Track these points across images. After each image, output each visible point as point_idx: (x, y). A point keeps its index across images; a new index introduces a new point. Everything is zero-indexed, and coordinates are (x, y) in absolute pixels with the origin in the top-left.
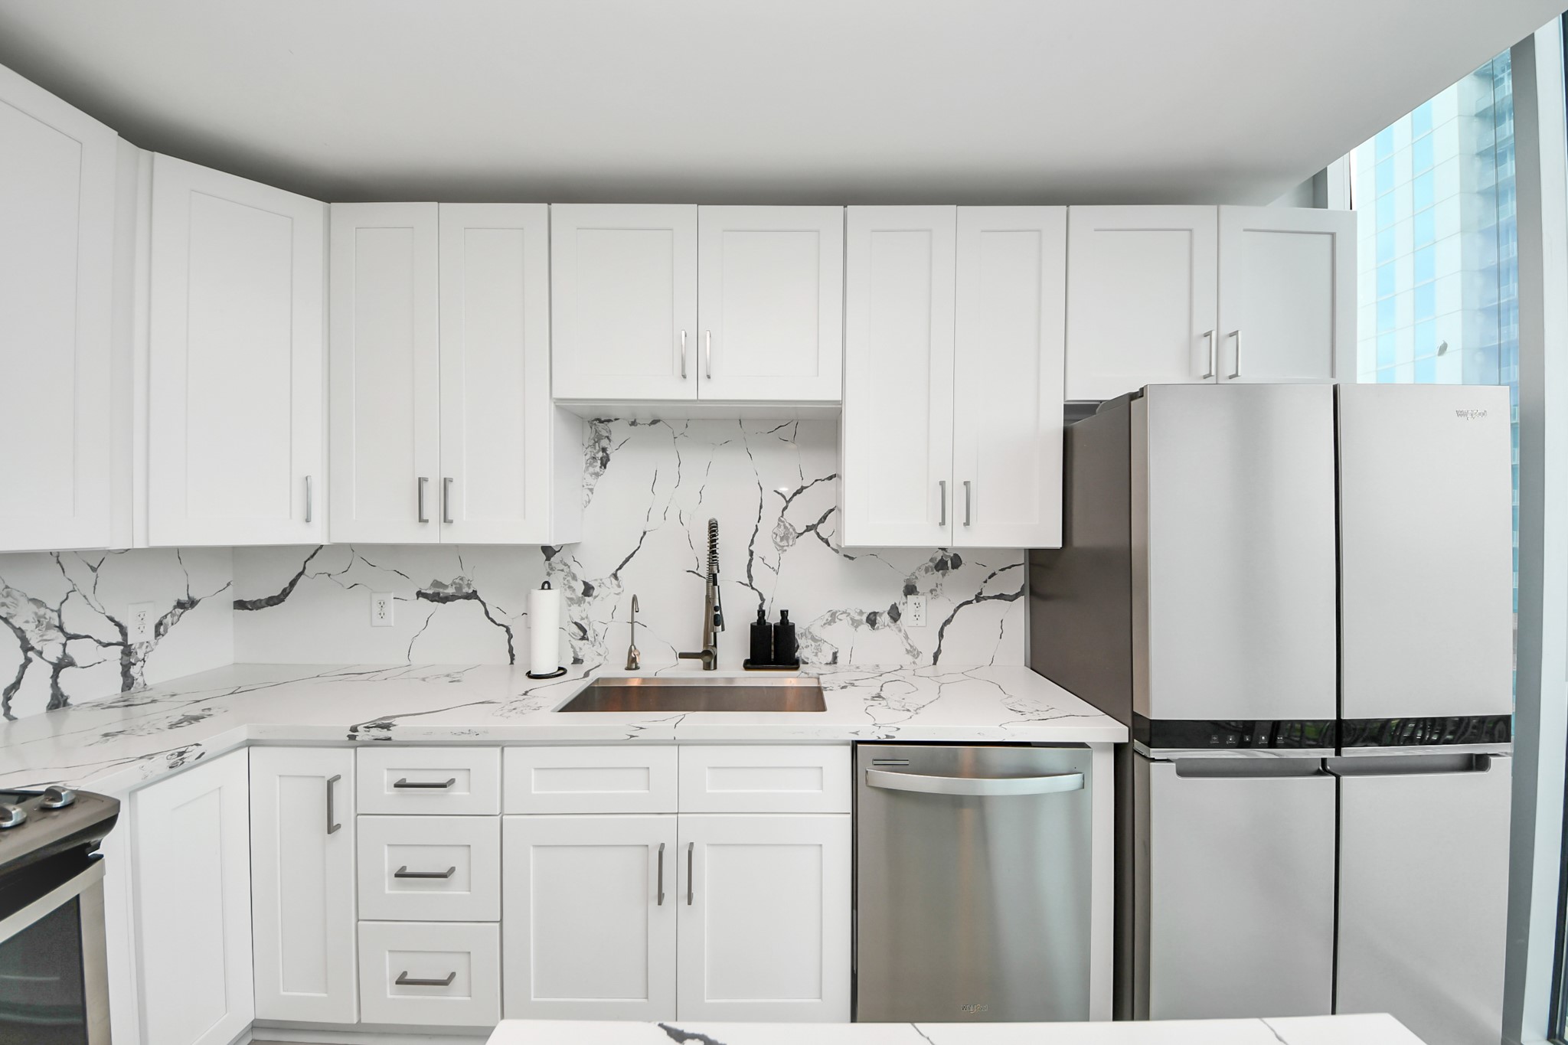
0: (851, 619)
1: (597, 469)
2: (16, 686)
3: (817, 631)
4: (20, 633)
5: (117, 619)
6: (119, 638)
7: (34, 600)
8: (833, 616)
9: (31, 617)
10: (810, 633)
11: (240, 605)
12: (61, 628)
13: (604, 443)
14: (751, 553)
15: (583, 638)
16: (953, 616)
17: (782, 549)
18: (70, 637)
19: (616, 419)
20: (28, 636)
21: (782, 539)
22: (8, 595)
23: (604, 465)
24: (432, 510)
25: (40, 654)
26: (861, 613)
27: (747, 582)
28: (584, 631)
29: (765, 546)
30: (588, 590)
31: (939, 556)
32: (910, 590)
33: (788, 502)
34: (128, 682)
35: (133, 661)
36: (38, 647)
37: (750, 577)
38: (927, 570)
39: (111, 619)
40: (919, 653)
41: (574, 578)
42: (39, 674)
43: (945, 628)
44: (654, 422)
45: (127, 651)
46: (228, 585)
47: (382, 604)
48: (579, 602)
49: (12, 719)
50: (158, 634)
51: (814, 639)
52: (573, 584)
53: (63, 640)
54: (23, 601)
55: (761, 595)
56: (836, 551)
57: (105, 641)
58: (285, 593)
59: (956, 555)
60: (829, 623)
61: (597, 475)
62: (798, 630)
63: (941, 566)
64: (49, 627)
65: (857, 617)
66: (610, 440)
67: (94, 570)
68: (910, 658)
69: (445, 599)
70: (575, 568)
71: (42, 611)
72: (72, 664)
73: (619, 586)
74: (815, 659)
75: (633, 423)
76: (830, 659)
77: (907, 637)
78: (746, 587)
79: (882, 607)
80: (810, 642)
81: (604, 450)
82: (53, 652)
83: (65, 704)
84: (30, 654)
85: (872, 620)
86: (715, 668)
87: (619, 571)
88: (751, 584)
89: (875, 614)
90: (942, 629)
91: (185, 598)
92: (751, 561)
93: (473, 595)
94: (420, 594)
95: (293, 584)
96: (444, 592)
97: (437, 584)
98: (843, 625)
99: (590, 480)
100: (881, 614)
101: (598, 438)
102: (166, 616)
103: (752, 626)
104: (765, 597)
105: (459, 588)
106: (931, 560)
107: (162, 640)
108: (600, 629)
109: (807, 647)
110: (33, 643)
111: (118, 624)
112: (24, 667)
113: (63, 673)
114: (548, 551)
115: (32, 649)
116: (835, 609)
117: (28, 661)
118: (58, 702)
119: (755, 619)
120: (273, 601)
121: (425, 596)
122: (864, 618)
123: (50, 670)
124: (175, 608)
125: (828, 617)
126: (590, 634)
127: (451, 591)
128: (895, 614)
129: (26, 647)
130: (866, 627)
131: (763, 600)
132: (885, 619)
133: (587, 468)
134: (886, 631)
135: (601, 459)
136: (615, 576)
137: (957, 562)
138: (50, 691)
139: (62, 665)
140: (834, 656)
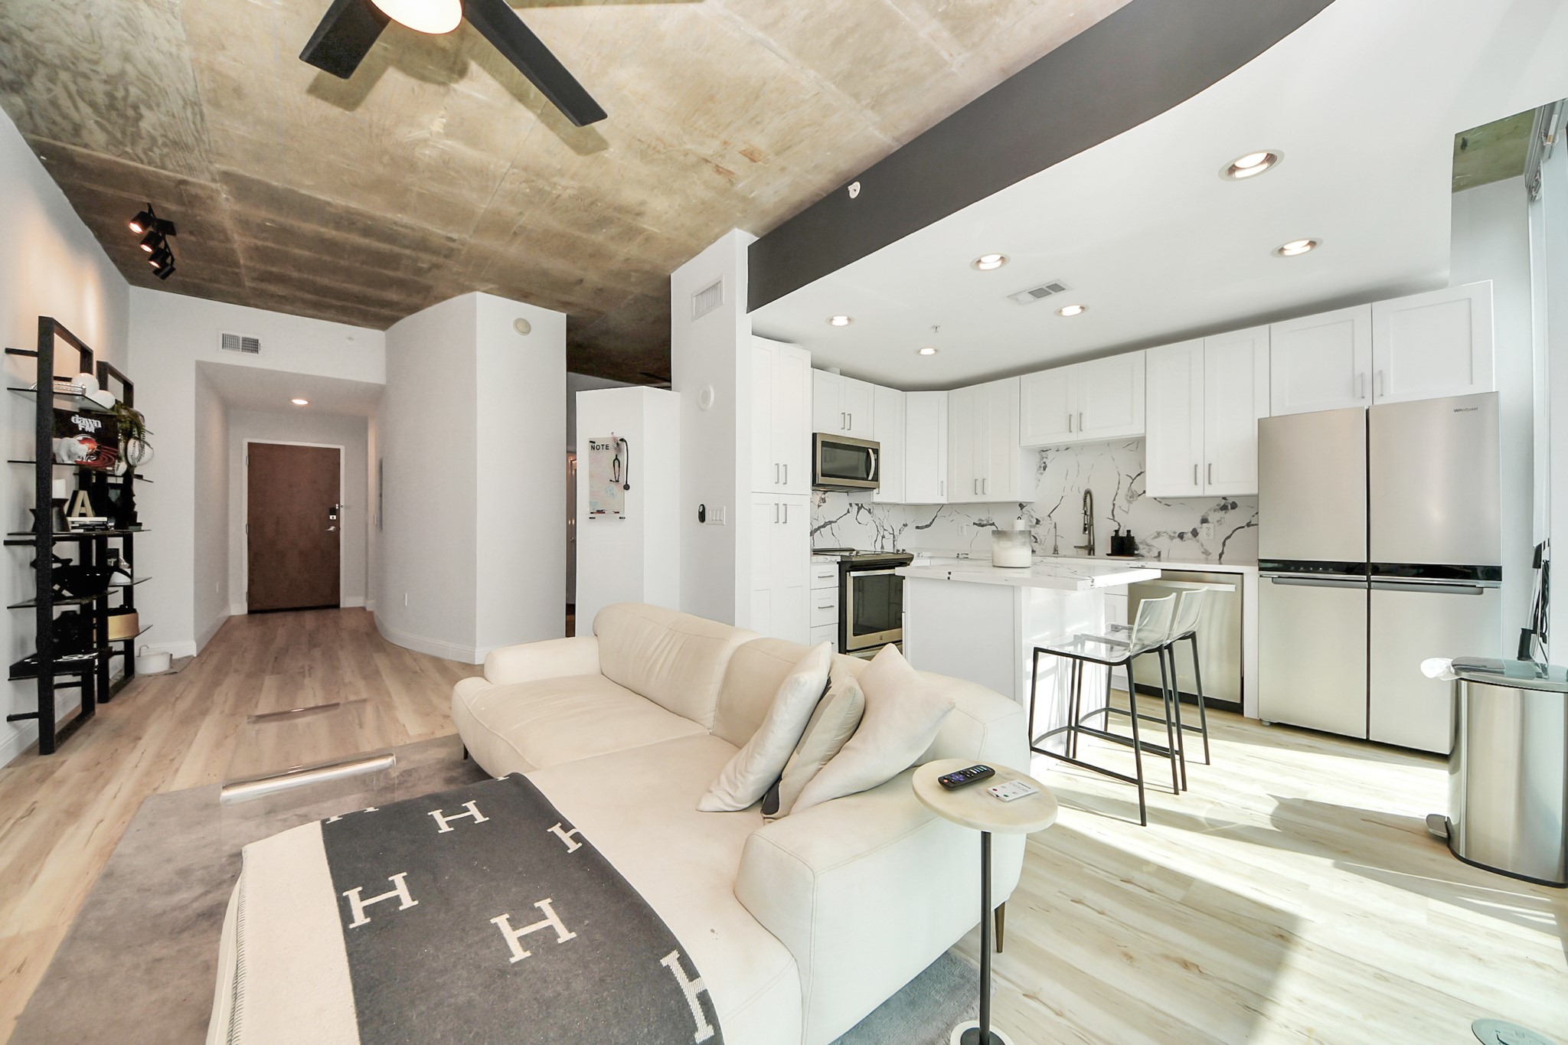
0: (1170, 536)
1: (1042, 471)
3: (1149, 541)
6: (892, 532)
8: (1159, 534)
10: (1144, 541)
11: (917, 528)
13: (1045, 460)
14: (1114, 505)
15: (1036, 542)
16: (1231, 535)
17: (1130, 502)
18: (885, 530)
19: (1050, 450)
20: (878, 527)
21: (1130, 497)
23: (1044, 469)
24: (979, 491)
26: (1175, 533)
27: (1112, 517)
28: (1036, 539)
29: (1121, 501)
30: (1038, 522)
31: (1223, 502)
32: (1204, 521)
33: (1133, 480)
37: (1113, 515)
38: (1215, 510)
40: (1210, 554)
41: (1032, 517)
42: (880, 538)
43: (1227, 541)
44: (1067, 449)
45: (894, 537)
46: (914, 520)
47: (962, 528)
48: (1034, 527)
51: (1147, 545)
52: (1032, 519)
56: (1160, 502)
58: (931, 523)
59: (1233, 502)
60: (1156, 537)
61: (1042, 474)
62: (1137, 540)
63: (1224, 508)
65: (1172, 535)
66: (1047, 459)
68: (1204, 556)
69: (983, 526)
70: (1032, 513)
71: (880, 522)
73: (1051, 520)
74: (1148, 554)
75: (1058, 451)
76: (1156, 554)
77: (1202, 545)
78: (1112, 520)
79: (1188, 529)
80: (1146, 546)
81: (1045, 463)
84: (878, 533)
85: (1181, 536)
86: (1094, 555)
87: (1051, 514)
88: (1114, 519)
89: (1183, 533)
90: (1225, 542)
91: (905, 523)
92: (1112, 508)
93: (993, 524)
94: (974, 524)
95: (933, 520)
96: (983, 523)
97: (980, 520)
98: (1164, 539)
99: (1039, 476)
100: (1186, 533)
101: (1043, 458)
102: (901, 528)
103: (1112, 537)
104: (1119, 524)
105: (988, 522)
106: (1218, 505)
107: (900, 535)
108: (1043, 538)
109: (1143, 547)
111: (892, 528)
114: (1021, 506)
116: (1159, 530)
119: (1114, 534)
120: (927, 526)
121: (976, 524)
122: (1177, 535)
124: (903, 526)
125: (1156, 534)
126: (1038, 540)
127: (985, 522)
128: (1195, 533)
130: (1178, 540)
131: (1119, 526)
132: (1190, 535)
133: (1038, 471)
134: (1190, 542)
135: (1044, 467)
136: (1049, 516)
137: (1234, 506)
139: (883, 537)
140: (1159, 553)
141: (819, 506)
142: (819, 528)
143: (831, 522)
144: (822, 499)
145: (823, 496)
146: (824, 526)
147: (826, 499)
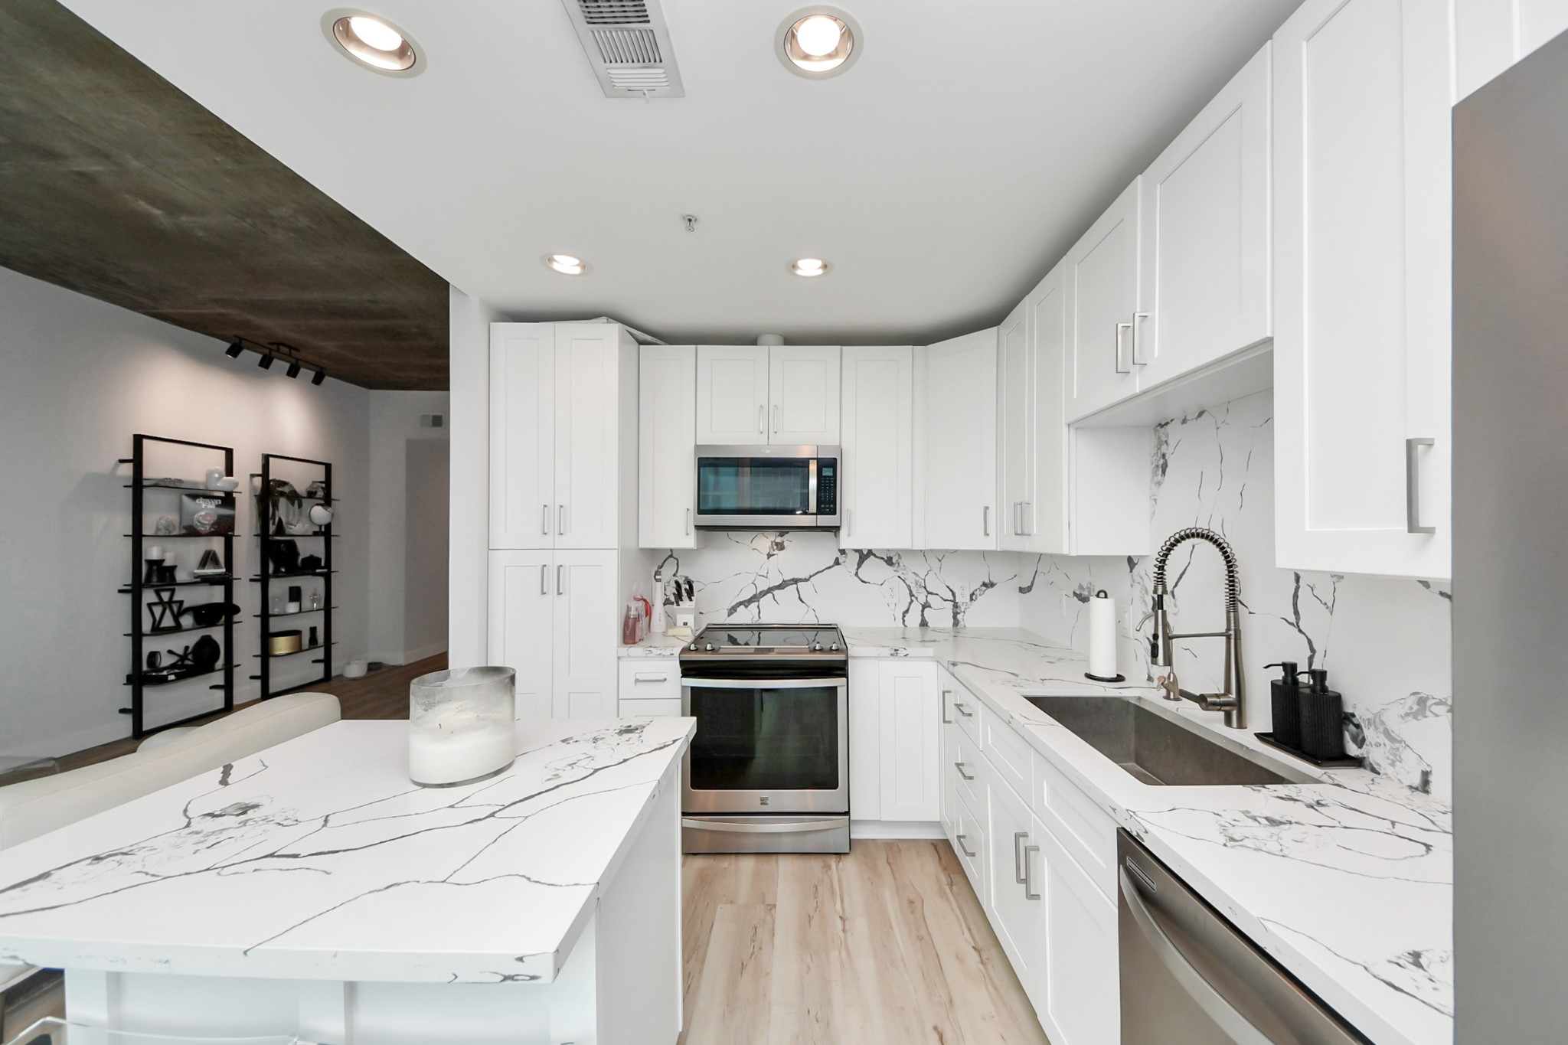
1: (1159, 477)
2: (907, 611)
3: (1393, 721)
4: (909, 587)
5: (951, 588)
6: (952, 598)
7: (914, 573)
8: (1421, 704)
9: (913, 581)
10: (1383, 723)
11: (1020, 590)
12: (925, 588)
13: (1164, 448)
14: (1299, 576)
18: (929, 593)
19: (1172, 420)
20: (912, 589)
22: (905, 569)
23: (1164, 472)
25: (917, 598)
27: (1293, 619)
34: (956, 623)
35: (959, 611)
36: (916, 595)
37: (1296, 613)
39: (948, 587)
42: (916, 608)
44: (1201, 414)
45: (956, 605)
46: (1015, 576)
47: (1061, 599)
49: (905, 626)
50: (971, 599)
51: (1387, 733)
52: (1146, 597)
53: (926, 594)
54: (910, 573)
55: (1310, 642)
57: (945, 598)
58: (1032, 584)
60: (1414, 714)
61: (1159, 484)
62: (1350, 709)
64: (920, 586)
66: (1167, 444)
67: (940, 561)
69: (1084, 599)
70: (1146, 581)
71: (917, 578)
72: (930, 607)
73: (1176, 606)
74: (1390, 770)
75: (1185, 421)
76: (1417, 781)
78: (1292, 627)
80: (1382, 739)
81: (1164, 456)
82: (922, 600)
83: (927, 625)
84: (913, 598)
87: (1175, 589)
88: (1297, 623)
91: (987, 581)
92: (1297, 589)
94: (1076, 595)
95: (1034, 579)
96: (1083, 593)
97: (1080, 586)
99: (1157, 490)
101: (1160, 445)
102: (976, 590)
104: (1315, 646)
105: (1089, 591)
107: (974, 603)
109: (1378, 745)
110: (914, 593)
111: (951, 590)
112: (910, 603)
113: (926, 610)
114: (1131, 562)
115: (913, 596)
116: (1425, 691)
117: (912, 601)
118: (924, 624)
120: (1029, 589)
123: (921, 607)
124: (981, 586)
125: (1411, 702)
129: (912, 595)
131: (1313, 650)
133: (1153, 477)
135: (1162, 465)
138: (920, 618)
139: (926, 605)
140: (1426, 776)
141: (769, 556)
142: (770, 590)
143: (795, 581)
144: (777, 544)
145: (779, 540)
146: (781, 587)
147: (786, 544)
